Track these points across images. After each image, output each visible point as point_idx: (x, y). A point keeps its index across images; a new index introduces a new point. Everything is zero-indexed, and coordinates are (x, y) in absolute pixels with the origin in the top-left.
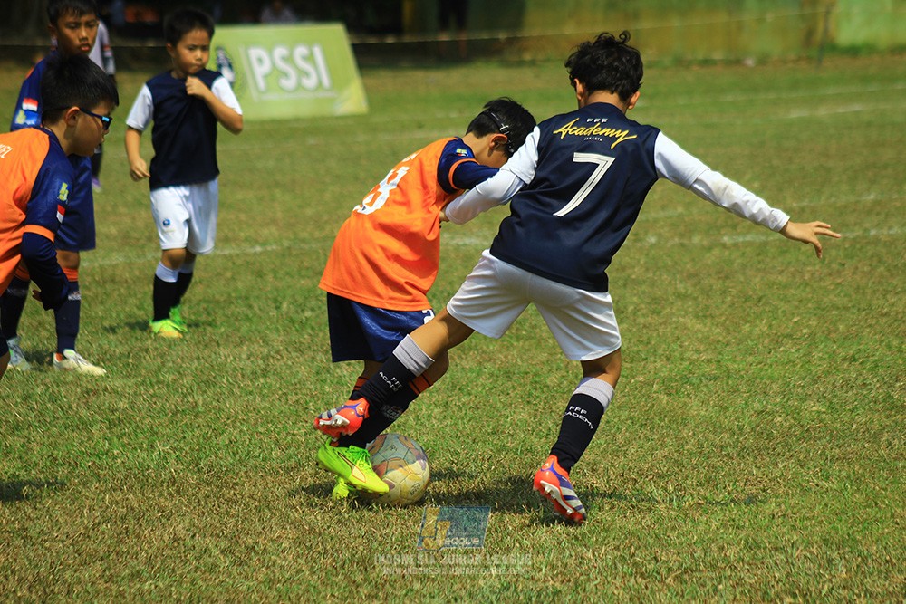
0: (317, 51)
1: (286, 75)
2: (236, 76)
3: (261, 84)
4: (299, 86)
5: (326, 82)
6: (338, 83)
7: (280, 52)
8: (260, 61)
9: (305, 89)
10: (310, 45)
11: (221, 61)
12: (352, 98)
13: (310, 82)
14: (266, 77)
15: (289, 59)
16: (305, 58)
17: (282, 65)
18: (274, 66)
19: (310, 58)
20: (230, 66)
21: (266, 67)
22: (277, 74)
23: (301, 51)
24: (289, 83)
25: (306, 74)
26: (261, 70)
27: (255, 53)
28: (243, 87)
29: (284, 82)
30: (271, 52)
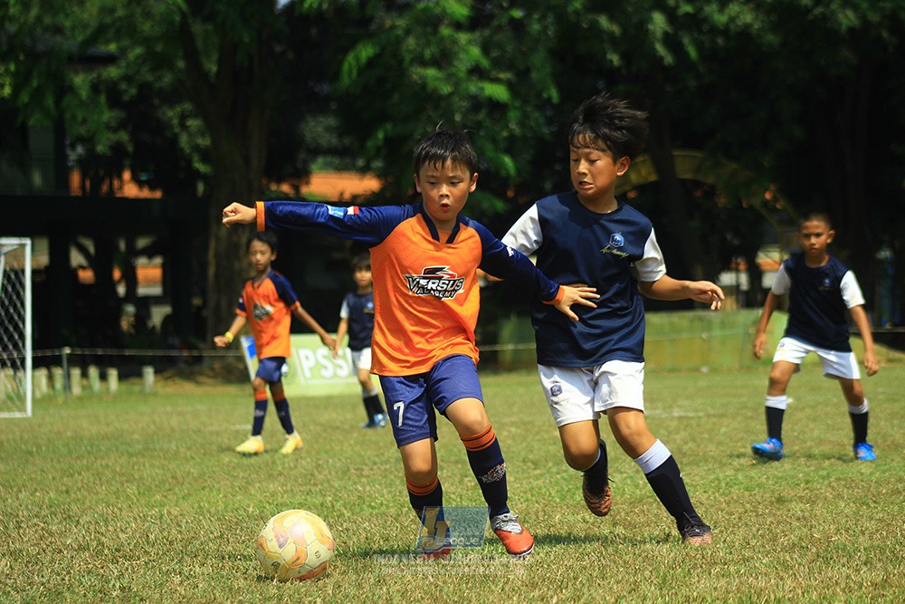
1: (326, 368)
2: (290, 367)
3: (308, 373)
4: (335, 375)
7: (321, 351)
8: (307, 358)
9: (339, 377)
14: (311, 369)
15: (328, 357)
17: (323, 361)
18: (317, 362)
19: (344, 357)
21: (312, 362)
22: (319, 366)
24: (328, 373)
26: (308, 364)
27: (303, 353)
28: (294, 375)
29: (324, 372)
30: (314, 352)
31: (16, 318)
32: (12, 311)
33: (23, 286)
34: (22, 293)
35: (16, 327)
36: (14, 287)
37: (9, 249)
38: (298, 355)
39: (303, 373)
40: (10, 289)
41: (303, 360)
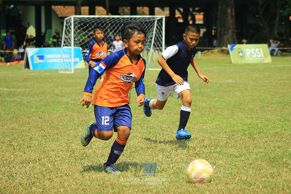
0: (261, 49)
1: (254, 55)
2: (243, 54)
3: (248, 57)
4: (257, 57)
5: (263, 56)
6: (265, 56)
7: (253, 50)
8: (248, 51)
10: (259, 48)
11: (240, 51)
12: (269, 59)
13: (259, 56)
14: (249, 55)
15: (255, 51)
16: (258, 51)
17: (253, 53)
18: (251, 53)
19: (259, 51)
20: (241, 52)
21: (249, 53)
22: (252, 54)
23: (258, 49)
24: (254, 56)
25: (258, 54)
26: (248, 53)
27: (247, 50)
28: (244, 57)
29: (253, 56)
30: (251, 50)
31: (160, 40)
32: (158, 38)
33: (162, 30)
34: (161, 32)
35: (160, 43)
36: (159, 30)
37: (158, 19)
38: (245, 50)
39: (247, 56)
40: (158, 31)
41: (247, 51)
